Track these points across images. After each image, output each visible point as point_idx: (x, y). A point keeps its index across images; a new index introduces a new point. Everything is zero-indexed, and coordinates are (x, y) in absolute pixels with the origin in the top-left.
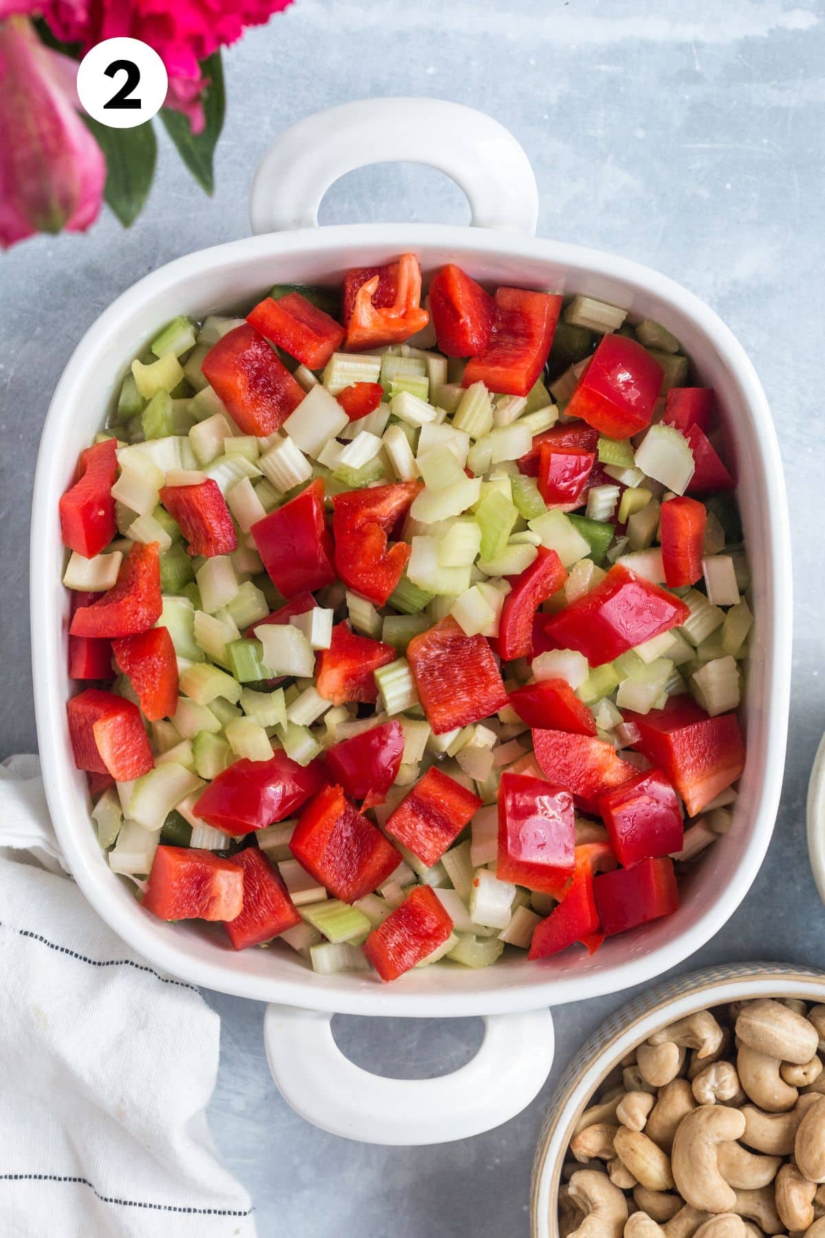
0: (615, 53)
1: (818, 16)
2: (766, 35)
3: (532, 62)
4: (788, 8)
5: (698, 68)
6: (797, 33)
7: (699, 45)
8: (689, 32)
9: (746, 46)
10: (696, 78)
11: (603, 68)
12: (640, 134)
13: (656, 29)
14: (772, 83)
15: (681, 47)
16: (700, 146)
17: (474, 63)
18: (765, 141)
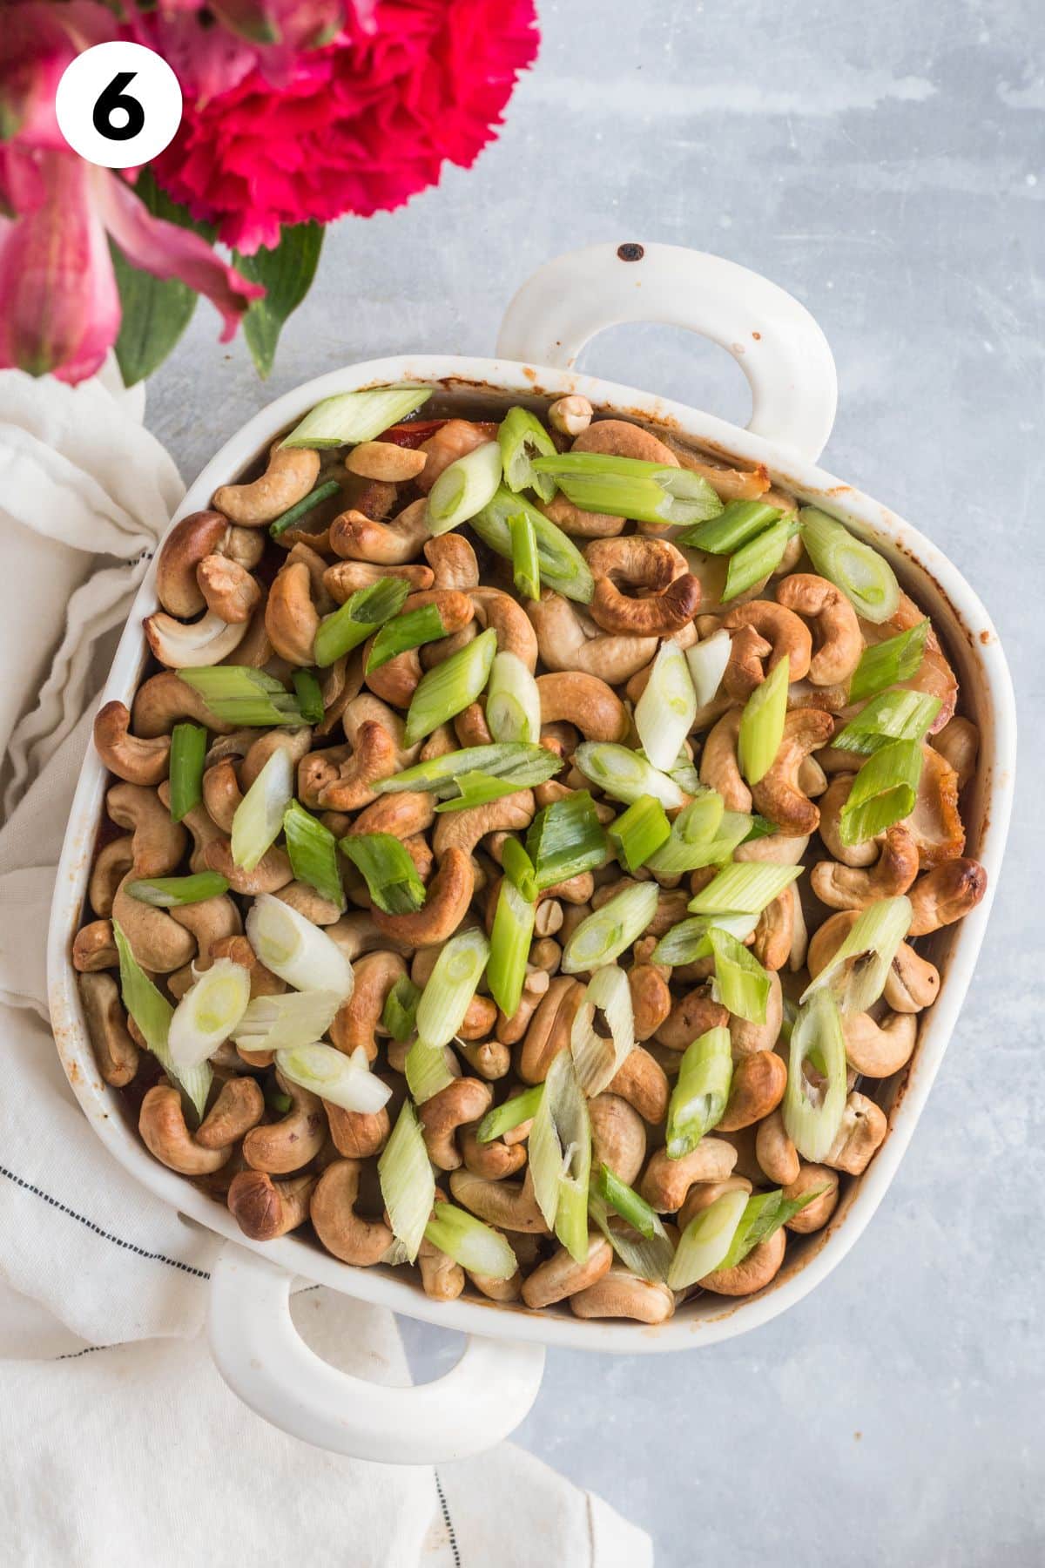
0: (698, 127)
1: (935, 85)
2: (874, 107)
3: (599, 136)
4: (899, 75)
5: (793, 145)
6: (910, 104)
7: (794, 117)
8: (784, 103)
9: (851, 120)
10: (792, 157)
11: (683, 144)
12: (726, 222)
13: (744, 99)
14: (881, 163)
15: (775, 120)
16: (797, 237)
17: (530, 138)
18: (873, 232)
